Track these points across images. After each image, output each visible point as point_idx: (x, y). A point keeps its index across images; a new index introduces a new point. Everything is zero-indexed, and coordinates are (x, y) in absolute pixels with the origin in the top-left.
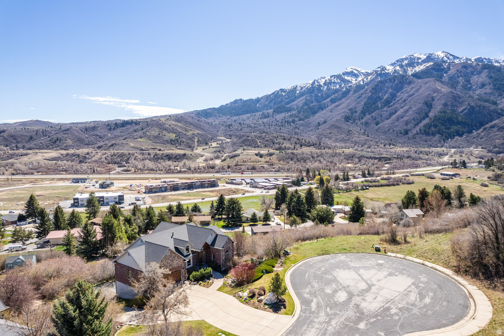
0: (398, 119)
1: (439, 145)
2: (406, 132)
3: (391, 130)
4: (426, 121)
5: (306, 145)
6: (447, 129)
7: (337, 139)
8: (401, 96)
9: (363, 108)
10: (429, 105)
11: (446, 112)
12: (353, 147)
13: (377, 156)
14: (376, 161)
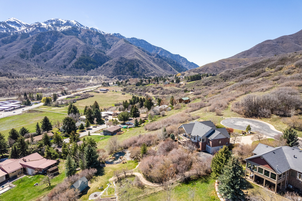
0: (58, 58)
1: (85, 74)
2: (65, 67)
3: (55, 66)
4: (75, 61)
6: (86, 65)
7: (20, 71)
8: (57, 44)
9: (33, 50)
10: (75, 51)
11: (84, 56)
12: (35, 77)
13: (56, 82)
14: (57, 85)
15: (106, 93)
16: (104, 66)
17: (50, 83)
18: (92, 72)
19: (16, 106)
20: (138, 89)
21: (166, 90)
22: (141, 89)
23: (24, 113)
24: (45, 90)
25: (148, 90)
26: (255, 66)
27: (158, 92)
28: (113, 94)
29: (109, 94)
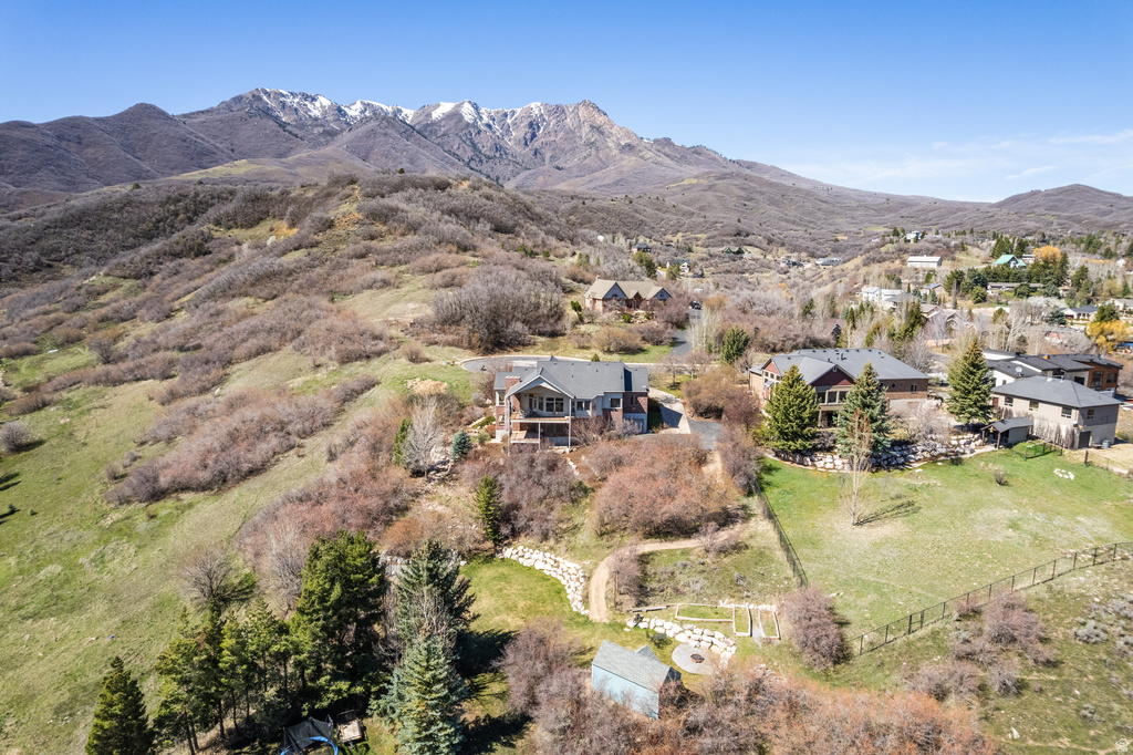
26: (80, 220)
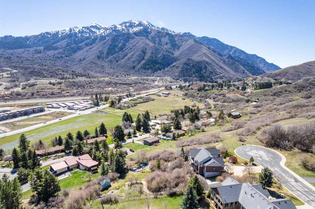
0: (129, 59)
1: (151, 75)
2: (134, 68)
3: (126, 66)
4: (143, 62)
5: (79, 76)
6: (154, 66)
7: (96, 71)
8: (128, 45)
9: (108, 51)
10: (144, 52)
11: (153, 57)
12: (107, 77)
13: (124, 83)
14: (125, 86)
15: (167, 96)
16: (171, 67)
17: (119, 84)
18: (159, 73)
19: (88, 106)
20: (199, 95)
21: (228, 98)
22: (203, 95)
23: (93, 113)
24: (113, 91)
25: (209, 96)
27: (219, 100)
28: (174, 99)
29: (170, 98)
